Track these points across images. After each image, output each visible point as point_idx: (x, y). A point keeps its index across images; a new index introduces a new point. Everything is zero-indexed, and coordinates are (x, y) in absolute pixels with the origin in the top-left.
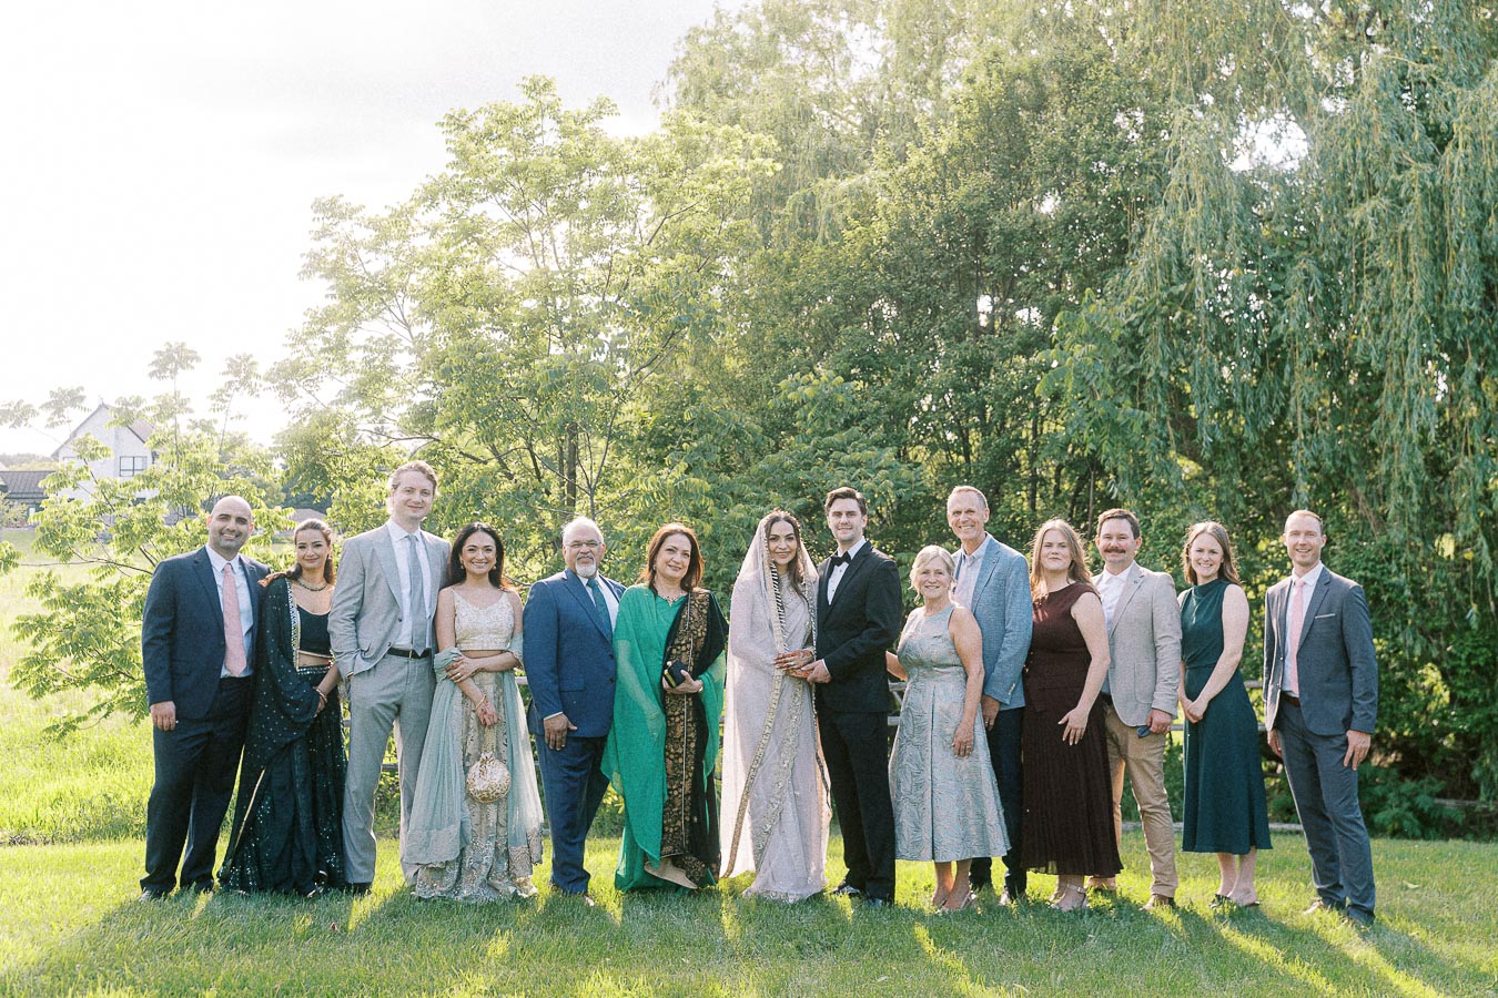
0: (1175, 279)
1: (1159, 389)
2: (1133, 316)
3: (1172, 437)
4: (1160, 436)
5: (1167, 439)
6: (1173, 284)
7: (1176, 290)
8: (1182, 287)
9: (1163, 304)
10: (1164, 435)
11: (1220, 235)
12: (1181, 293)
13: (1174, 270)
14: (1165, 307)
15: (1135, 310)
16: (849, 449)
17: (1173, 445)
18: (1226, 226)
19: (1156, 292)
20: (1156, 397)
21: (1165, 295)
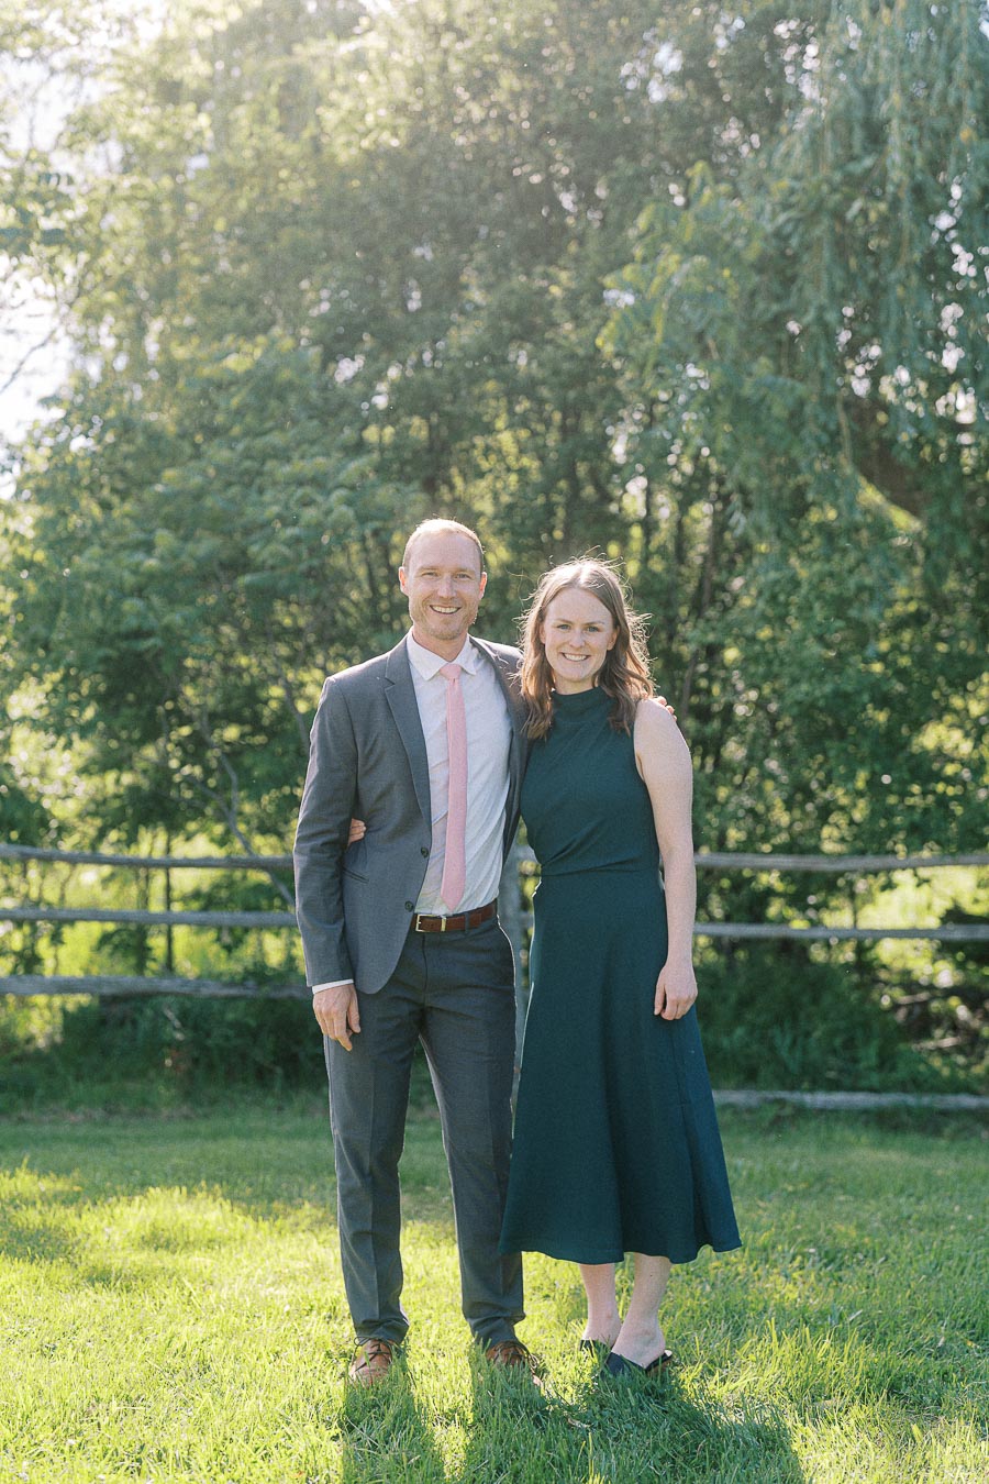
0: (857, 149)
1: (823, 344)
2: (782, 218)
3: (845, 432)
4: (824, 428)
5: (838, 432)
6: (853, 158)
7: (857, 168)
8: (868, 162)
9: (834, 190)
10: (832, 427)
11: (942, 75)
12: (869, 171)
13: (858, 136)
14: (837, 197)
15: (786, 206)
16: (296, 456)
17: (847, 445)
18: (952, 55)
19: (824, 171)
20: (817, 359)
21: (837, 177)
